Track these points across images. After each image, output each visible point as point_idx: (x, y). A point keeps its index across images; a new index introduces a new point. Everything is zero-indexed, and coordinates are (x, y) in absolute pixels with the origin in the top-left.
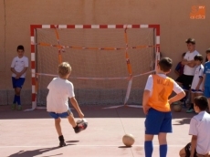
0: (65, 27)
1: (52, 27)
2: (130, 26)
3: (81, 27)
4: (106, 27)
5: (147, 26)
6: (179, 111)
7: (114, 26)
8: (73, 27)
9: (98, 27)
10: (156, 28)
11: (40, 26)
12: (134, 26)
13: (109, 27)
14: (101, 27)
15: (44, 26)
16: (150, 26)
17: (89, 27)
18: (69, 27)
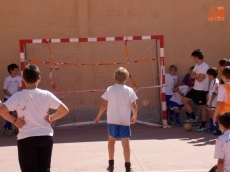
0: (58, 40)
1: (44, 41)
2: (131, 38)
3: (77, 40)
4: (104, 39)
5: (149, 37)
6: (190, 130)
7: (113, 39)
8: (67, 40)
9: (95, 40)
10: (159, 39)
11: (30, 41)
12: (135, 38)
13: (108, 39)
14: (99, 39)
15: (35, 41)
16: (153, 37)
17: (85, 40)
18: (63, 40)
